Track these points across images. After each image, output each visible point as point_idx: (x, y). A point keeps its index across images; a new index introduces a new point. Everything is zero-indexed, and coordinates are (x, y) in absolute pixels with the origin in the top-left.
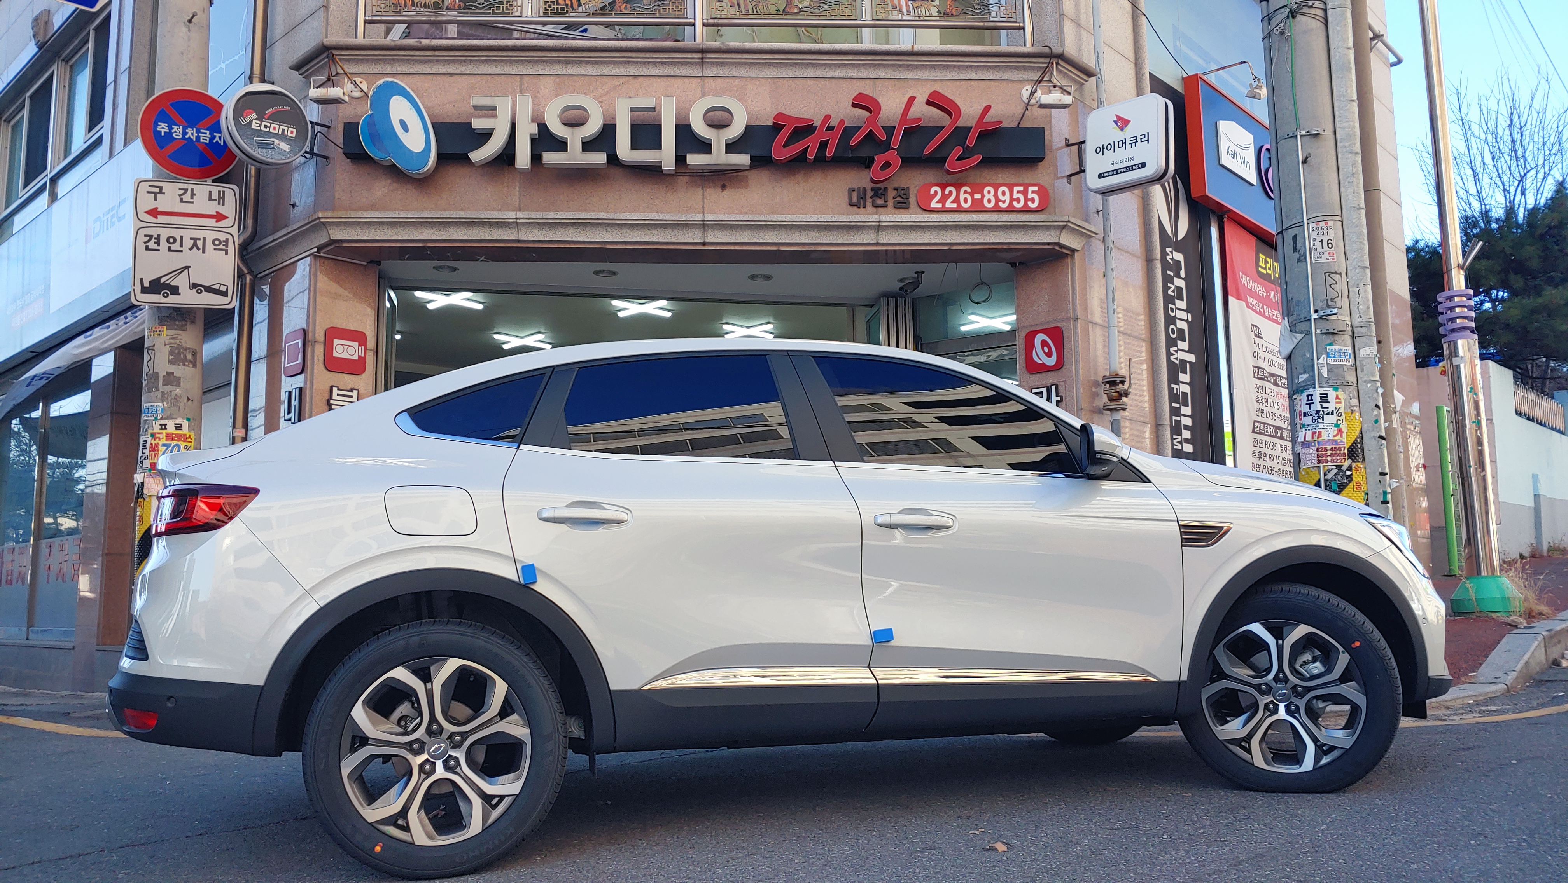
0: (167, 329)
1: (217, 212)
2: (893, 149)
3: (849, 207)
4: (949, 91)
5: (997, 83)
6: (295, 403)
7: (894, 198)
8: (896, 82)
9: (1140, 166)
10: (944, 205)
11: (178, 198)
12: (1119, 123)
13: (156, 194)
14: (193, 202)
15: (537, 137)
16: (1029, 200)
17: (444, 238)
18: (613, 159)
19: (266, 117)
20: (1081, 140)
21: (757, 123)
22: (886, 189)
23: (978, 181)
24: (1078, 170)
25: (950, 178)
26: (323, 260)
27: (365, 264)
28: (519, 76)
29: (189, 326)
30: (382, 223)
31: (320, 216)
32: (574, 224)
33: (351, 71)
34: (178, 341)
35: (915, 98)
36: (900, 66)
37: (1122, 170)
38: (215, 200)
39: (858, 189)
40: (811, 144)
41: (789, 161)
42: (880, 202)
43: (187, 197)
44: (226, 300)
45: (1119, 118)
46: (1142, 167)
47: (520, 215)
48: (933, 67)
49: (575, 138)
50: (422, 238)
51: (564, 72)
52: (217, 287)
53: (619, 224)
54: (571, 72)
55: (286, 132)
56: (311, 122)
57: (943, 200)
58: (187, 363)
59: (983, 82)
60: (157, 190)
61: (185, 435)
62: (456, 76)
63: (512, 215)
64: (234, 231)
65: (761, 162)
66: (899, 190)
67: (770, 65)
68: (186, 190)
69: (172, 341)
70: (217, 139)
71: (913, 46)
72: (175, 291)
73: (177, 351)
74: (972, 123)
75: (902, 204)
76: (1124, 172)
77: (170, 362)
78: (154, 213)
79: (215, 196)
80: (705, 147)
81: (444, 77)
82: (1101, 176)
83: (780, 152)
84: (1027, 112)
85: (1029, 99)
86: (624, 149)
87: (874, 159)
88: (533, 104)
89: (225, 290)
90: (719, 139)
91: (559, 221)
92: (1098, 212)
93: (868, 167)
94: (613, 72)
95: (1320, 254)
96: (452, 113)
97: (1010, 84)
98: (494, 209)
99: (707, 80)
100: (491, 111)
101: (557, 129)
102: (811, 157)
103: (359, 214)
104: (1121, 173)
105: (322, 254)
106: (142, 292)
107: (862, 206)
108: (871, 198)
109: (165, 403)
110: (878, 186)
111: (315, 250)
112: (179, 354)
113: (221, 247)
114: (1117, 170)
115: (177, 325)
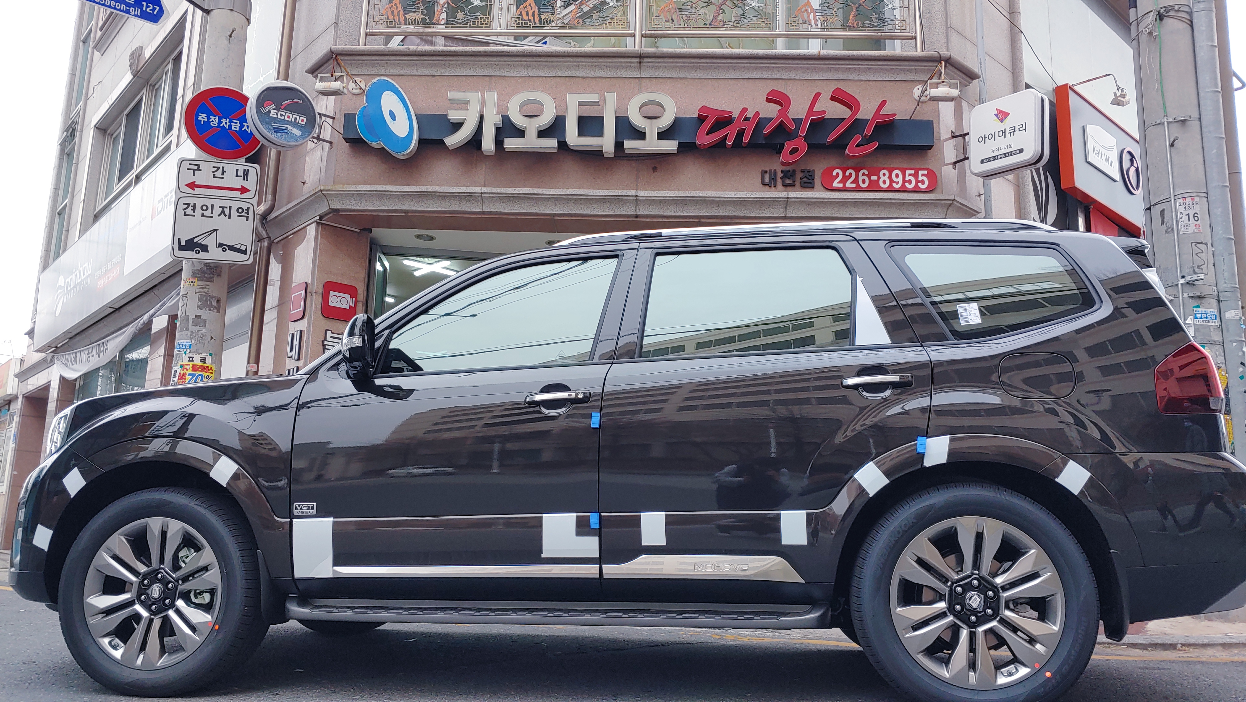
0: (198, 280)
1: (242, 186)
2: (800, 136)
3: (761, 185)
4: (850, 89)
5: (891, 84)
6: (296, 343)
7: (801, 179)
8: (805, 82)
9: (1018, 152)
10: (844, 185)
11: (212, 174)
12: (999, 116)
13: (194, 170)
14: (223, 178)
15: (501, 126)
16: (919, 182)
17: (422, 208)
18: (563, 145)
19: (282, 107)
20: (965, 132)
21: (684, 116)
22: (794, 171)
23: (875, 165)
24: (963, 157)
25: (850, 163)
26: (324, 226)
27: (359, 231)
28: (488, 78)
29: (215, 278)
30: (372, 195)
31: (322, 189)
32: (529, 198)
33: (353, 73)
34: (206, 291)
35: (820, 94)
36: (808, 68)
37: (1002, 156)
38: (241, 176)
39: (770, 171)
40: (730, 133)
41: (711, 147)
42: (788, 182)
43: (219, 174)
44: (246, 257)
45: (1000, 111)
46: (1020, 153)
47: (484, 190)
48: (837, 70)
49: (531, 127)
50: (403, 208)
51: (525, 74)
52: (238, 247)
53: (565, 199)
54: (531, 74)
55: (297, 120)
56: (319, 114)
57: (844, 180)
58: (212, 309)
59: (880, 82)
60: (196, 167)
61: (207, 367)
62: (437, 77)
63: (477, 190)
64: (255, 201)
65: (687, 148)
66: (806, 172)
67: (698, 68)
68: (218, 168)
69: (201, 290)
70: (245, 127)
71: (819, 52)
72: (205, 249)
73: (205, 298)
74: (869, 116)
75: (808, 184)
76: (1004, 157)
77: (198, 306)
78: (192, 186)
79: (241, 173)
80: (641, 135)
81: (427, 77)
82: (983, 162)
83: (704, 140)
84: (918, 107)
85: (920, 97)
86: (572, 137)
87: (784, 145)
88: (499, 99)
89: (244, 249)
90: (652, 129)
91: (516, 195)
92: (980, 195)
93: (779, 152)
94: (566, 74)
95: (1187, 226)
96: (432, 108)
97: (904, 84)
98: (464, 186)
99: (644, 80)
100: (464, 104)
101: (518, 120)
102: (729, 143)
103: (353, 188)
104: (1001, 158)
105: (323, 222)
106: (179, 249)
107: (773, 186)
108: (781, 178)
109: (193, 340)
110: (788, 168)
111: (318, 218)
112: (206, 301)
113: (243, 214)
114: (997, 156)
115: (206, 277)
